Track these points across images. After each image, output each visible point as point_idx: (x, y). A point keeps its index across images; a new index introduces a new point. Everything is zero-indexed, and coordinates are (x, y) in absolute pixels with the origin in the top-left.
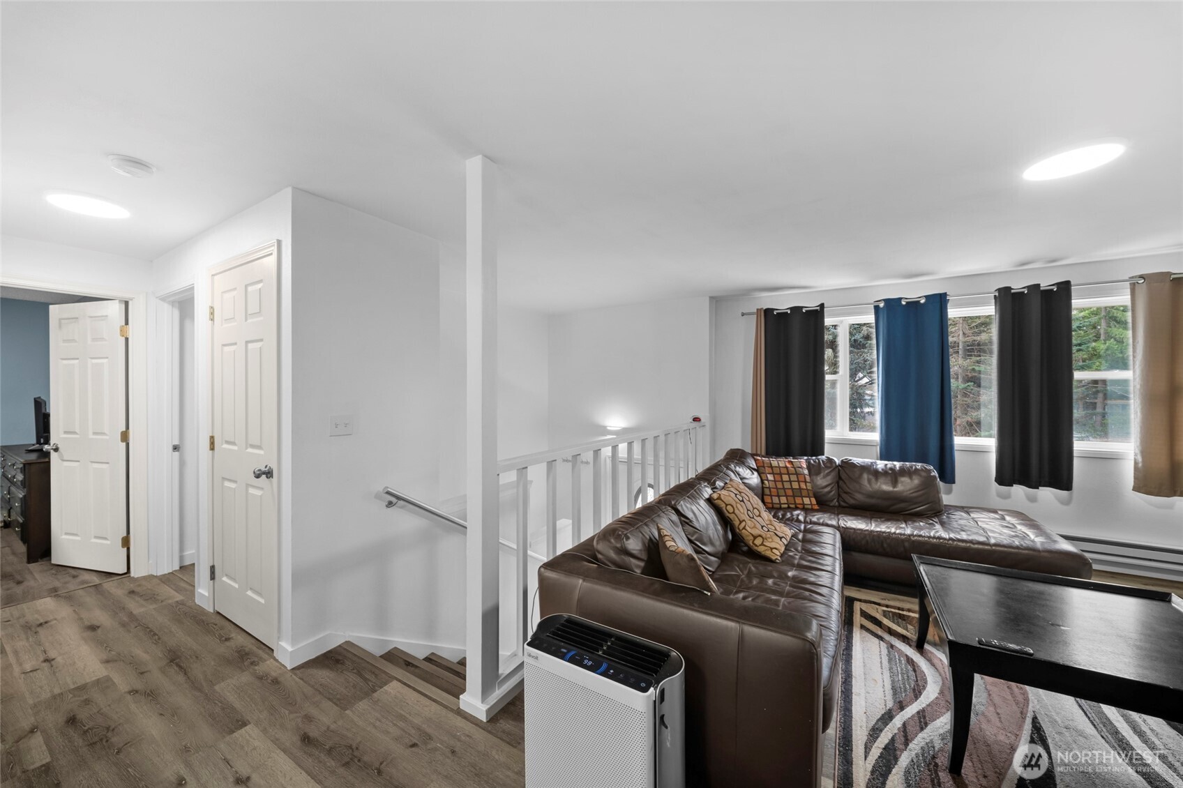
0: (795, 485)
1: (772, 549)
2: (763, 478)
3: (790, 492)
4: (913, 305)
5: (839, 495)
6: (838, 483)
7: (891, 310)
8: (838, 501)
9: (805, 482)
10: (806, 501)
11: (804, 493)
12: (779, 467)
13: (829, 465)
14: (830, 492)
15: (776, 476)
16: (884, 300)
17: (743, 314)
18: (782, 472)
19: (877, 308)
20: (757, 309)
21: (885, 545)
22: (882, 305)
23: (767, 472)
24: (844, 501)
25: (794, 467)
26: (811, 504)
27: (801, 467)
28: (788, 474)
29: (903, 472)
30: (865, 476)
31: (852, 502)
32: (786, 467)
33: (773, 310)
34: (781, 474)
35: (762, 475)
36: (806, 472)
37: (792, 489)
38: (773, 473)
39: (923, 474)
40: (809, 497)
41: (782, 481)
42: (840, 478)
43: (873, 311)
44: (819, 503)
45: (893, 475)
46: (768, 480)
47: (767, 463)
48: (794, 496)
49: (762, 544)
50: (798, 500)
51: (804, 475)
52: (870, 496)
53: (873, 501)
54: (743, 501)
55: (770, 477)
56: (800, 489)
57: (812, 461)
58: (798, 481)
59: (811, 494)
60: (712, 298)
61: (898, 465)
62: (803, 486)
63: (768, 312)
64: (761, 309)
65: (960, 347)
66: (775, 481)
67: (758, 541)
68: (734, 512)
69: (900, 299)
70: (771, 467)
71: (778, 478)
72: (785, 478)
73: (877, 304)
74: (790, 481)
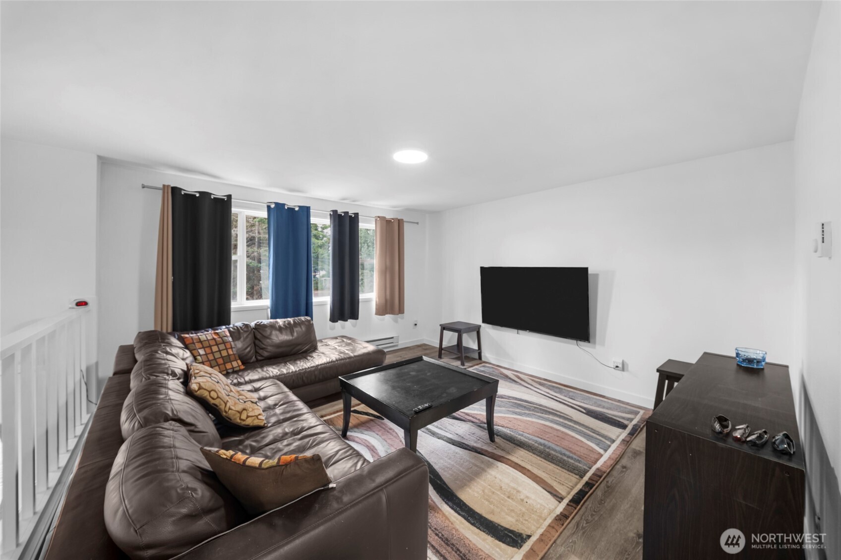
0: (224, 353)
2: (195, 355)
3: (220, 361)
4: (291, 210)
5: (256, 352)
6: (254, 343)
7: (278, 211)
8: (256, 357)
9: (232, 348)
10: (235, 364)
11: (232, 358)
12: (208, 340)
13: (245, 329)
14: (250, 351)
15: (206, 349)
16: (274, 203)
17: (144, 187)
18: (211, 344)
19: (269, 207)
20: (164, 186)
22: (273, 206)
23: (197, 347)
24: (262, 356)
25: (220, 337)
26: (239, 366)
27: (226, 336)
28: (217, 345)
29: (296, 324)
30: (274, 332)
31: (266, 354)
32: (214, 339)
34: (210, 347)
35: (193, 352)
36: (230, 339)
37: (222, 357)
38: (203, 348)
39: (306, 323)
40: (236, 360)
41: (212, 353)
42: (255, 338)
43: (266, 209)
44: (243, 363)
45: (289, 328)
46: (200, 355)
47: (196, 339)
48: (224, 363)
49: (248, 417)
50: (229, 366)
51: (230, 342)
52: (278, 346)
53: (280, 350)
54: (218, 382)
55: (202, 352)
56: (229, 355)
57: (231, 329)
58: (227, 349)
59: (237, 358)
60: (100, 158)
61: (291, 320)
62: (230, 352)
63: (175, 191)
64: (168, 186)
66: (206, 354)
67: (244, 415)
69: (285, 205)
70: (200, 341)
71: (208, 350)
72: (215, 349)
73: (269, 204)
74: (220, 351)
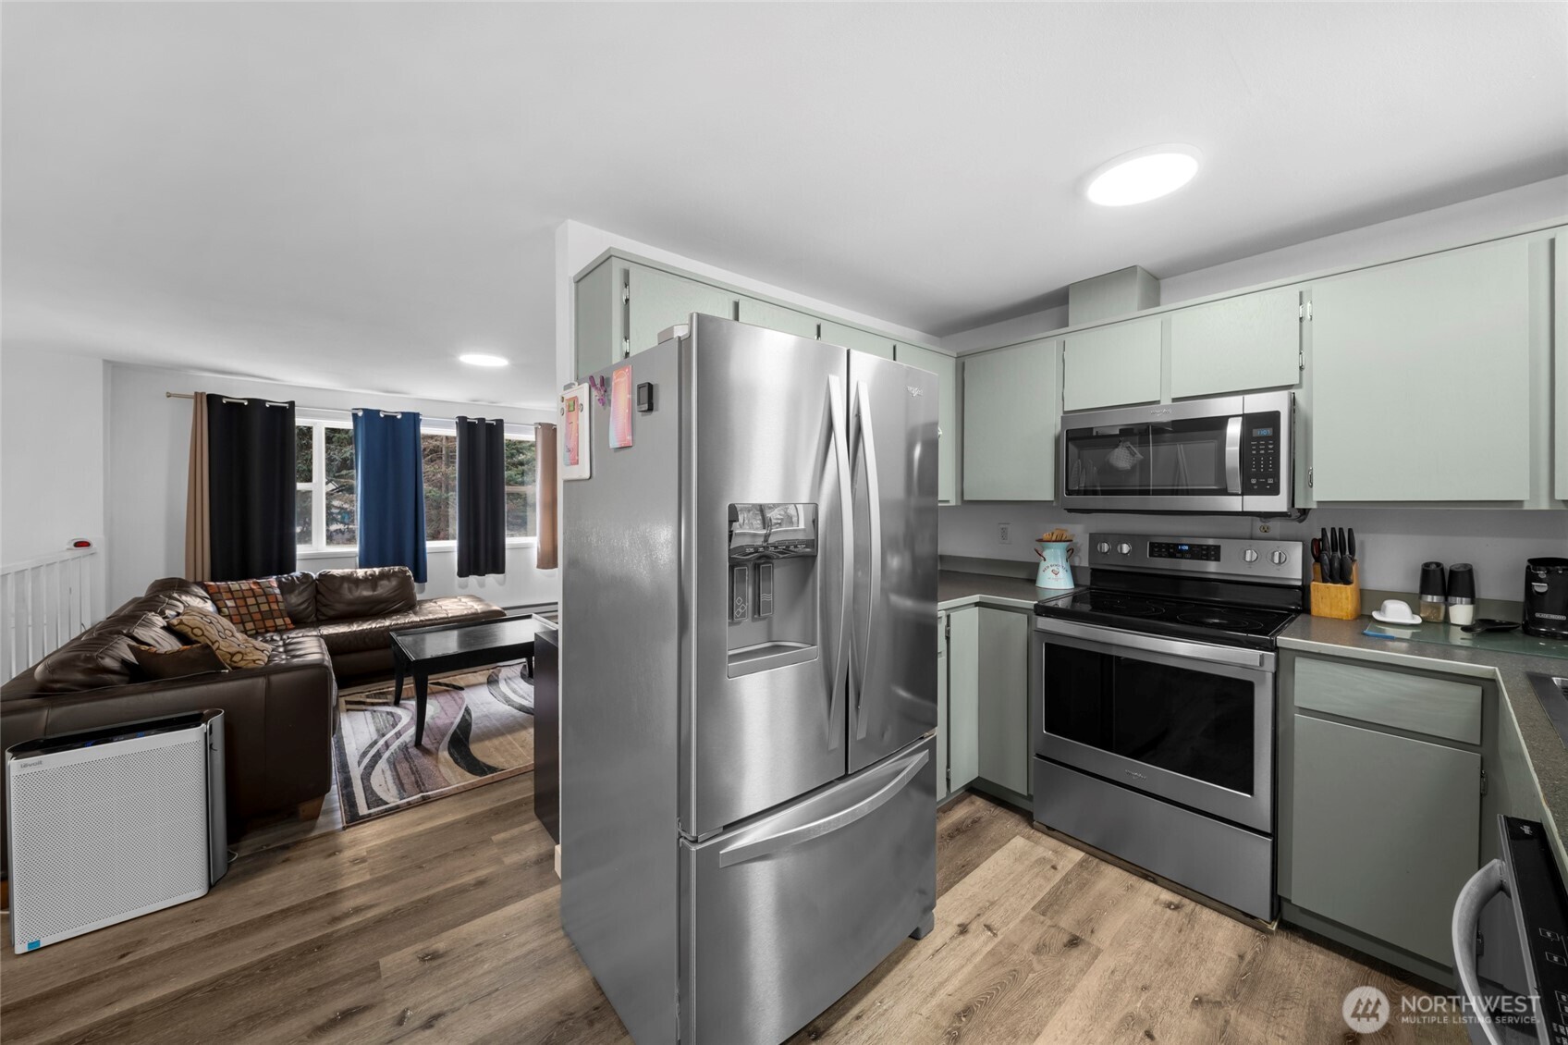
0: (265, 608)
1: (254, 661)
2: (220, 606)
3: (258, 616)
4: (390, 419)
5: (317, 610)
6: (315, 598)
7: (369, 419)
8: (316, 616)
9: (277, 602)
10: (279, 622)
11: (275, 614)
12: (242, 590)
13: (304, 580)
14: (307, 608)
15: (237, 601)
16: (363, 409)
17: (169, 395)
18: (246, 595)
19: (355, 416)
20: (196, 393)
21: (367, 640)
22: (360, 414)
23: (225, 598)
24: (324, 615)
25: (261, 588)
26: (285, 624)
27: (271, 587)
28: (255, 596)
29: (383, 576)
30: (346, 585)
31: (332, 613)
32: (252, 589)
33: (221, 397)
34: (244, 598)
35: (218, 602)
36: (277, 591)
37: (260, 612)
38: (233, 598)
39: (400, 575)
40: (283, 617)
41: (247, 606)
42: (318, 592)
43: (351, 418)
44: (294, 622)
45: (372, 581)
46: (226, 607)
47: (224, 588)
48: (263, 620)
49: (242, 659)
50: (269, 623)
51: (275, 594)
52: (351, 603)
53: (353, 608)
54: (211, 623)
55: (230, 603)
56: (271, 610)
57: (283, 580)
58: (268, 603)
59: (285, 614)
60: (108, 363)
61: (377, 570)
62: (274, 606)
63: (213, 400)
64: (202, 394)
65: (444, 452)
66: (237, 607)
67: (237, 658)
68: (203, 635)
69: (379, 411)
70: (230, 591)
71: (240, 602)
72: (251, 601)
73: (355, 412)
74: (258, 604)
